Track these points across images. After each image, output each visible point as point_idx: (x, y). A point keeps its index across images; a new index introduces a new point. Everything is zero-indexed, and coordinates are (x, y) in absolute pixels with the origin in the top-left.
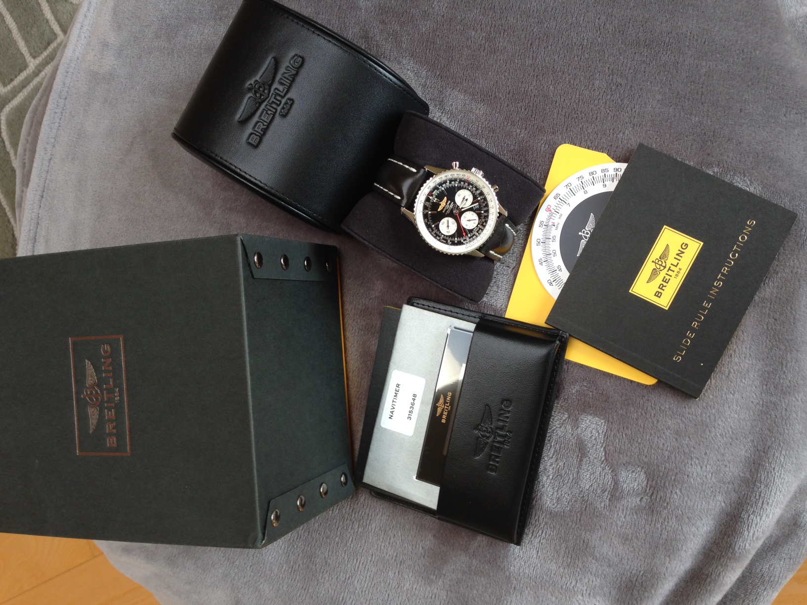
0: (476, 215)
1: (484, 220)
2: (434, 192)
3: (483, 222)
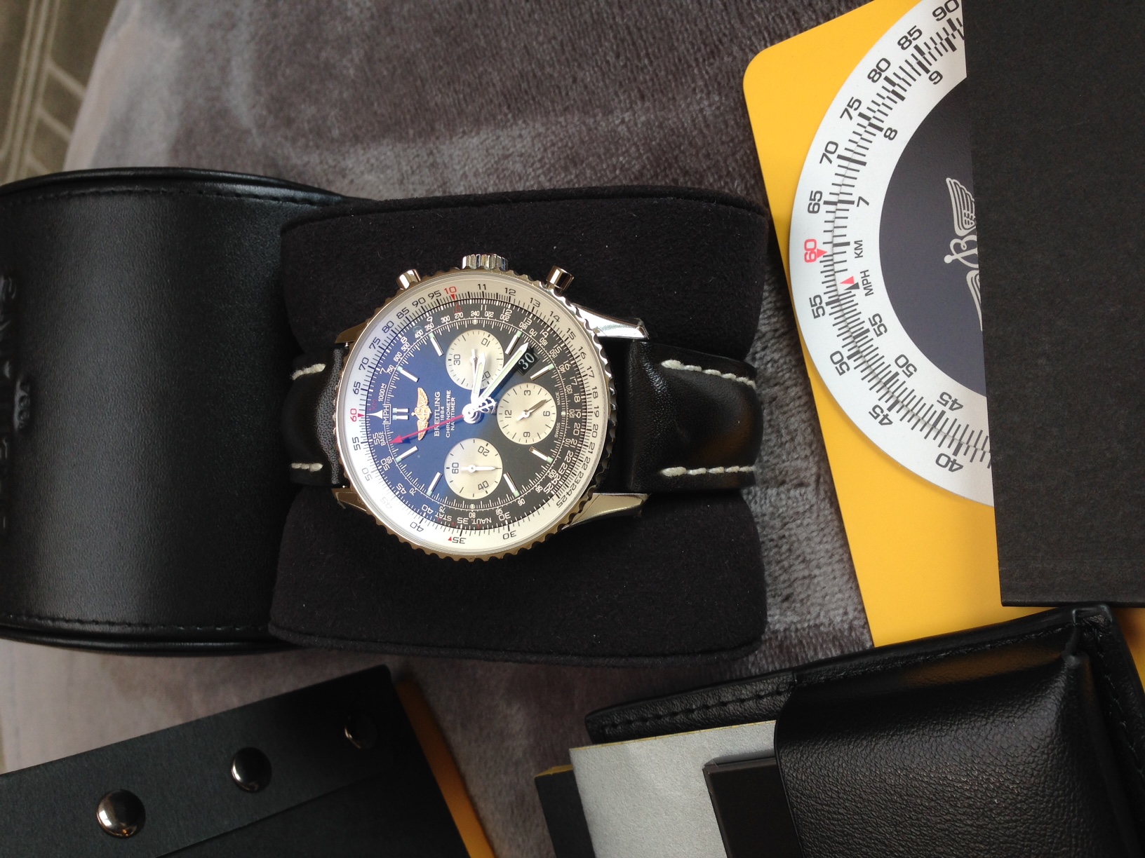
0: (538, 387)
1: (569, 389)
2: (381, 393)
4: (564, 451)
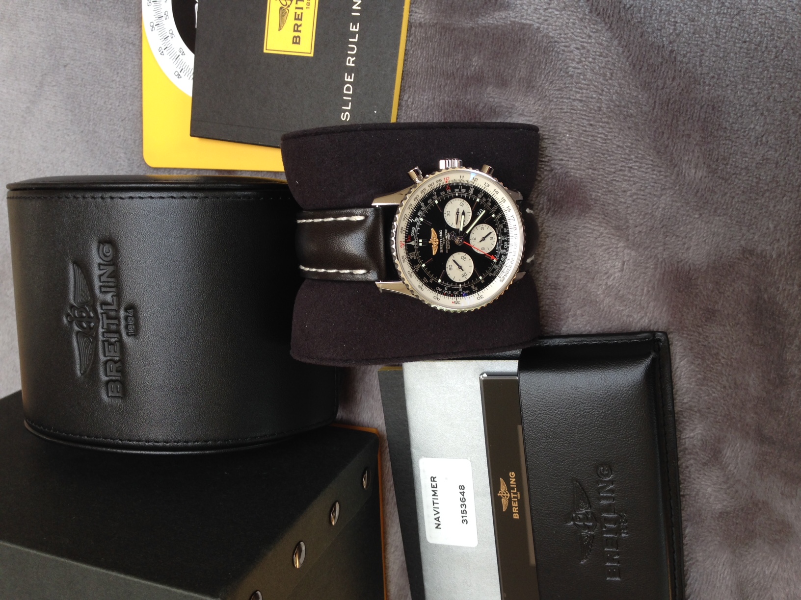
0: (488, 226)
2: (413, 232)
4: (501, 255)
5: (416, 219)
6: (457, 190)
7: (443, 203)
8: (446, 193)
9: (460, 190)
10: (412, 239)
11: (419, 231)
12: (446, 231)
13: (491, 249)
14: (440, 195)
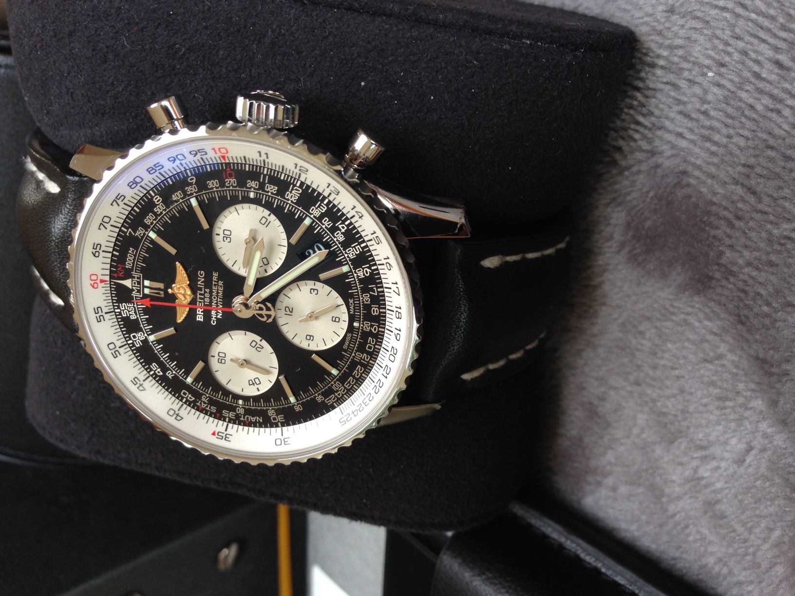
0: (328, 289)
1: (366, 298)
2: (130, 260)
3: (367, 308)
4: (353, 365)
5: (140, 232)
6: (253, 184)
7: (213, 210)
8: (222, 184)
9: (262, 187)
10: (128, 275)
11: (145, 260)
12: (215, 275)
13: (330, 345)
14: (205, 187)
